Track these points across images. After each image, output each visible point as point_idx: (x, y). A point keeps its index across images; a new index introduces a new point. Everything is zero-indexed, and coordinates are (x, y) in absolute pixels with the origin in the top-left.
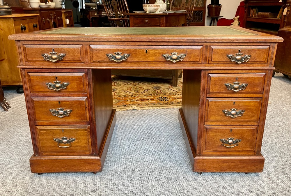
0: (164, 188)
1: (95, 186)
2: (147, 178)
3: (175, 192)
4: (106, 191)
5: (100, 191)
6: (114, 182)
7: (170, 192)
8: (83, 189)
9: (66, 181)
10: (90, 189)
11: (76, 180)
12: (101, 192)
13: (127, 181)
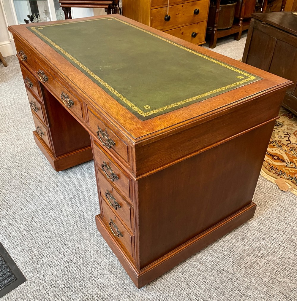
1: (44, 179)
2: (74, 201)
9: (41, 162)
10: (39, 178)
13: (61, 192)
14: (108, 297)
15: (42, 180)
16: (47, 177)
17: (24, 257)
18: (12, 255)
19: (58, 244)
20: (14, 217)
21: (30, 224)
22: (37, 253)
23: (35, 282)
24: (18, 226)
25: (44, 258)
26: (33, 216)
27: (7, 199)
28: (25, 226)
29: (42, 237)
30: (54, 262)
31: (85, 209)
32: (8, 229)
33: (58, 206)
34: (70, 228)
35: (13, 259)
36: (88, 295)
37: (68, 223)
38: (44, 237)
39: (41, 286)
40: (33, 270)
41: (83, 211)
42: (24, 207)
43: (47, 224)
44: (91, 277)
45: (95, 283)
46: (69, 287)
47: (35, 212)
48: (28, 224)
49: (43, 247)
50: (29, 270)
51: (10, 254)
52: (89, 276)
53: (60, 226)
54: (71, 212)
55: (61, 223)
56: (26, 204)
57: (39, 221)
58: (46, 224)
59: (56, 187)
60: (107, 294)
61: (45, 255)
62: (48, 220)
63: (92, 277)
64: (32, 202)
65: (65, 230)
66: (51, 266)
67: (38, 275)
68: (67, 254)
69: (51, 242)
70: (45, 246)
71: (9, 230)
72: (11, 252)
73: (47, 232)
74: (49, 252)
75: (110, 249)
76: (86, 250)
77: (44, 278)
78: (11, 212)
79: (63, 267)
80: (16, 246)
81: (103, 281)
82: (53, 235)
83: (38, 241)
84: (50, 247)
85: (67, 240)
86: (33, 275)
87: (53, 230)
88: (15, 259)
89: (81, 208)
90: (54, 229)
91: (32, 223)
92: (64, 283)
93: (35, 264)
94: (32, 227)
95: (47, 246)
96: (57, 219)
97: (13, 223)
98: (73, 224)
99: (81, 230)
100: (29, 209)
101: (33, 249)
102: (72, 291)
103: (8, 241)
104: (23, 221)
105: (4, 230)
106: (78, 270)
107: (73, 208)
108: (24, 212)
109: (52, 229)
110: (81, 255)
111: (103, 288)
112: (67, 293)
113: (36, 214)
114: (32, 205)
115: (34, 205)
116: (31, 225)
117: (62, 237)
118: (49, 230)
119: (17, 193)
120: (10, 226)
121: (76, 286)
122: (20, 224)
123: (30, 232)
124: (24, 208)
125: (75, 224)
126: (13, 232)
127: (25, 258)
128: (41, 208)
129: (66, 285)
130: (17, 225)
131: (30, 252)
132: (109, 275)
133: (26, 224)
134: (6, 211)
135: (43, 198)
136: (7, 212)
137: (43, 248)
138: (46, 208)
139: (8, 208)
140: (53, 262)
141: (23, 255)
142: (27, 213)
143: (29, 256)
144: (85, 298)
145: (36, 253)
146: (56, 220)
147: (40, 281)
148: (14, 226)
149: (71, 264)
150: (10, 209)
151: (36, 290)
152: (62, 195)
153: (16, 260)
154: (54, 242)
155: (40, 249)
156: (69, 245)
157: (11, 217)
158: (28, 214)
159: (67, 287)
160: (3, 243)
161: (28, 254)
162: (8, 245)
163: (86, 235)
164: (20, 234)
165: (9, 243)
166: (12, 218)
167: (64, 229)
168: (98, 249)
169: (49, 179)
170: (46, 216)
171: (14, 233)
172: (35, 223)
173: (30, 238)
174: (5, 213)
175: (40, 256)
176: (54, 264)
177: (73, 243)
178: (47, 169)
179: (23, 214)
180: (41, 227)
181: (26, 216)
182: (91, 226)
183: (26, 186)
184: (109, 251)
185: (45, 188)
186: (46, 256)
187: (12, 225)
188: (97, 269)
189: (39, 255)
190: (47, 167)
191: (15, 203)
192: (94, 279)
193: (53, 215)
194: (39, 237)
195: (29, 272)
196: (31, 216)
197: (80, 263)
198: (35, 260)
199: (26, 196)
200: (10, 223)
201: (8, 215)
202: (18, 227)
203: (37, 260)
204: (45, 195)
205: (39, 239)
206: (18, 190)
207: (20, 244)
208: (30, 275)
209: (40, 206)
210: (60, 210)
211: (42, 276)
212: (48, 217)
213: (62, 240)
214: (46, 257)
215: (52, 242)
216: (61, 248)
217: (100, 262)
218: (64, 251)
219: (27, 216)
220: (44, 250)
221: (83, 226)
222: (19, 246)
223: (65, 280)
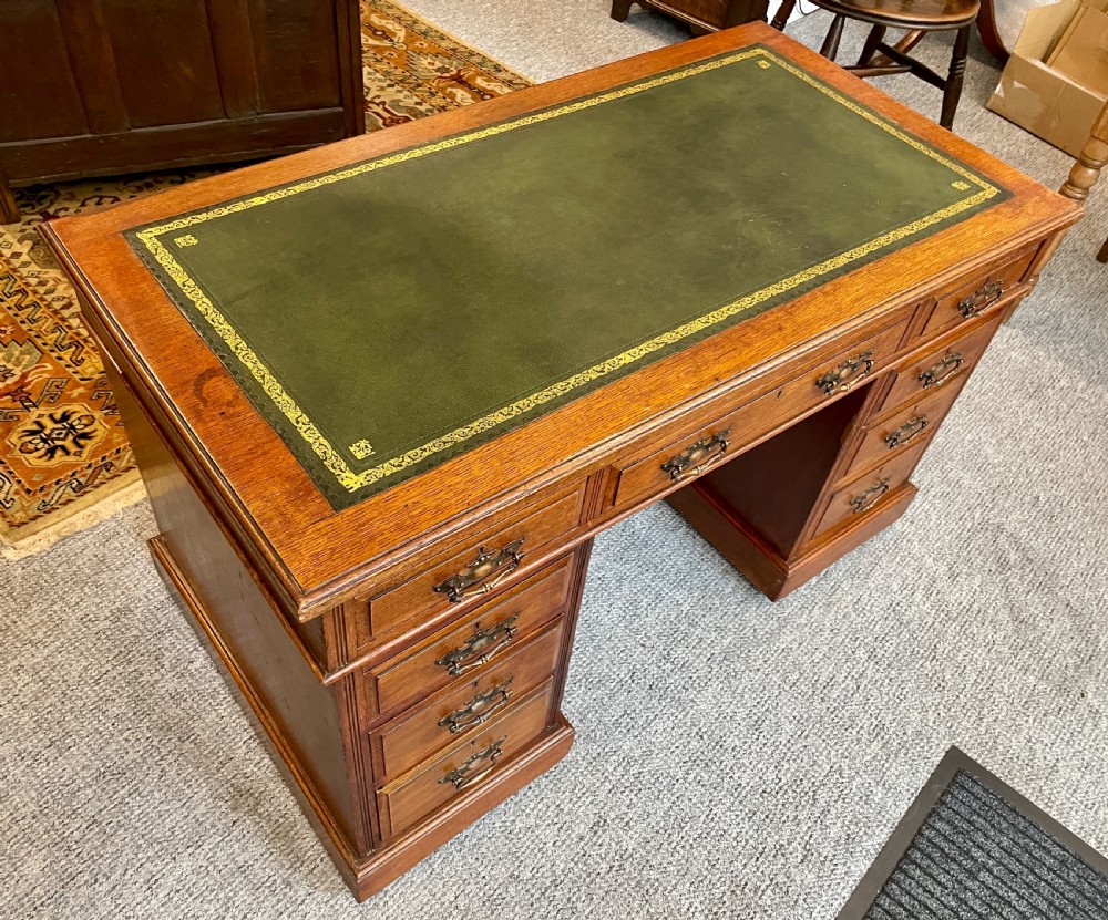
0: (746, 696)
1: (583, 808)
2: (676, 687)
3: (780, 692)
4: (628, 802)
5: (613, 816)
6: (615, 758)
7: (769, 702)
8: (563, 842)
9: (483, 850)
10: (581, 829)
11: (508, 824)
12: (617, 816)
13: (644, 733)
14: (925, 574)
15: (592, 816)
16: (575, 800)
17: (897, 773)
18: (904, 808)
19: (835, 696)
20: (775, 856)
21: (790, 792)
22: (875, 742)
23: (949, 725)
24: (805, 829)
25: (883, 722)
26: (757, 796)
27: (706, 912)
28: (800, 808)
29: (824, 745)
30: (887, 694)
31: (698, 652)
32: (825, 854)
33: (704, 730)
34: (775, 679)
35: (913, 799)
36: (934, 611)
37: (761, 688)
38: (824, 740)
39: (953, 710)
40: (921, 739)
41: (709, 655)
42: (730, 835)
43: (777, 743)
44: (894, 611)
45: (904, 601)
46: (933, 650)
47: (740, 793)
48: (791, 800)
49: (854, 733)
50: (926, 748)
51: (903, 814)
52: (893, 615)
53: (774, 704)
54: (721, 686)
55: (766, 706)
56: (713, 833)
57: (772, 768)
58: (777, 747)
59: (622, 755)
60: (920, 578)
61: (876, 723)
62: (765, 744)
63: (893, 607)
64: (702, 819)
65: (787, 688)
66: (898, 701)
67: (930, 724)
68: (855, 670)
69: (833, 716)
70: (850, 730)
71: (827, 851)
72: (894, 815)
73: (806, 737)
74: (862, 715)
75: (814, 580)
76: (832, 631)
77: (933, 708)
78: (759, 874)
79: (892, 672)
80: (873, 806)
81: (895, 587)
82: (810, 717)
83: (840, 751)
84: (847, 715)
85: (816, 678)
86: (934, 735)
87: (795, 722)
88: (912, 794)
89: (700, 664)
90: (791, 718)
91: (785, 787)
92: (928, 663)
93: (905, 739)
94: (798, 782)
95: (849, 723)
96: (755, 718)
97: (799, 847)
98: (759, 673)
99: (776, 651)
100: (733, 817)
101: (868, 758)
102: (938, 642)
103: (865, 838)
104: (784, 818)
105: (832, 867)
106: (887, 638)
107: (702, 684)
108: (751, 827)
109: (793, 726)
110: (847, 640)
111: (910, 586)
112: (946, 652)
113: (748, 789)
114: (714, 812)
115: (716, 805)
116: (794, 787)
117: (810, 693)
118: (799, 733)
119: (670, 888)
120: (812, 854)
121: (926, 638)
122: (798, 824)
123: (817, 783)
124: (734, 835)
125: (758, 670)
126: (832, 835)
127: (900, 768)
128: (722, 779)
129: (930, 658)
130: (802, 834)
131: (879, 761)
132: (879, 579)
133: (792, 807)
134: (760, 893)
135: (676, 787)
136: (763, 887)
137: (858, 732)
138: (717, 764)
139: (746, 890)
140: (886, 699)
141: (894, 778)
142: (750, 818)
143: (890, 760)
144: (942, 615)
145: (876, 746)
146: (760, 722)
147: (942, 714)
148: (811, 842)
149: (879, 656)
150: (746, 884)
151: (967, 718)
152: (655, 729)
153: (913, 791)
154: (832, 709)
155: (864, 740)
156: (830, 669)
157: (779, 866)
158: (755, 813)
159: (933, 654)
160: (875, 850)
161: (887, 765)
162: (877, 831)
163: (787, 638)
164: (833, 811)
165: (869, 832)
166: (783, 861)
167: (783, 693)
168: (820, 604)
169: (585, 790)
170: (750, 753)
171: (834, 832)
172: (784, 781)
173: (837, 776)
174: (769, 892)
175: (882, 734)
176: (891, 696)
177: (822, 663)
178: (528, 811)
179: (757, 830)
180: (794, 757)
181: (763, 817)
182: (755, 630)
183: (627, 865)
184: (818, 582)
185: (631, 791)
186: (876, 718)
187: (808, 847)
188: (872, 601)
189: (879, 738)
190: (513, 818)
191: (718, 876)
192: (898, 604)
193: (741, 736)
194: (825, 753)
195: (931, 747)
196: (761, 799)
197: (870, 638)
198: (895, 744)
199: (678, 848)
200: (800, 857)
201: (772, 880)
202: (809, 828)
203: (894, 736)
204: (665, 783)
205: (833, 753)
206: (651, 891)
207: (865, 798)
208: (937, 742)
209: (715, 785)
210: (716, 719)
211: (930, 712)
212: (753, 748)
213: (818, 692)
214: (879, 719)
215: (832, 713)
216: (844, 689)
217: (851, 597)
218: (850, 678)
219: (762, 813)
220: (862, 728)
221: (761, 649)
222: (871, 797)
223: (920, 663)
